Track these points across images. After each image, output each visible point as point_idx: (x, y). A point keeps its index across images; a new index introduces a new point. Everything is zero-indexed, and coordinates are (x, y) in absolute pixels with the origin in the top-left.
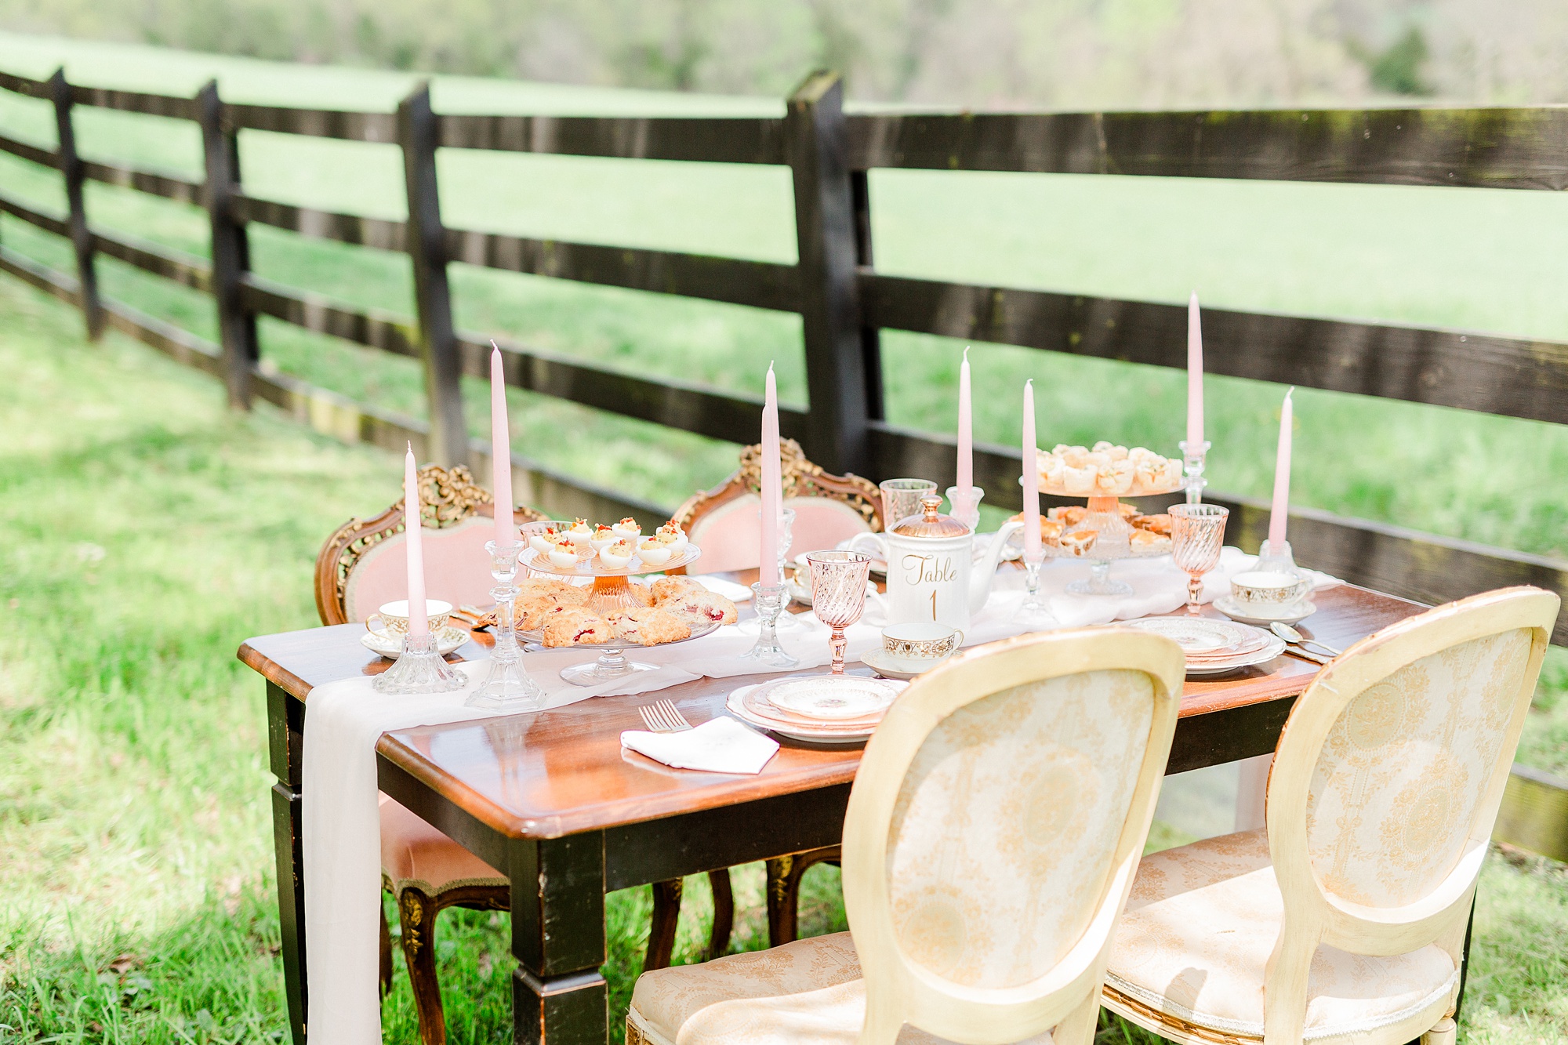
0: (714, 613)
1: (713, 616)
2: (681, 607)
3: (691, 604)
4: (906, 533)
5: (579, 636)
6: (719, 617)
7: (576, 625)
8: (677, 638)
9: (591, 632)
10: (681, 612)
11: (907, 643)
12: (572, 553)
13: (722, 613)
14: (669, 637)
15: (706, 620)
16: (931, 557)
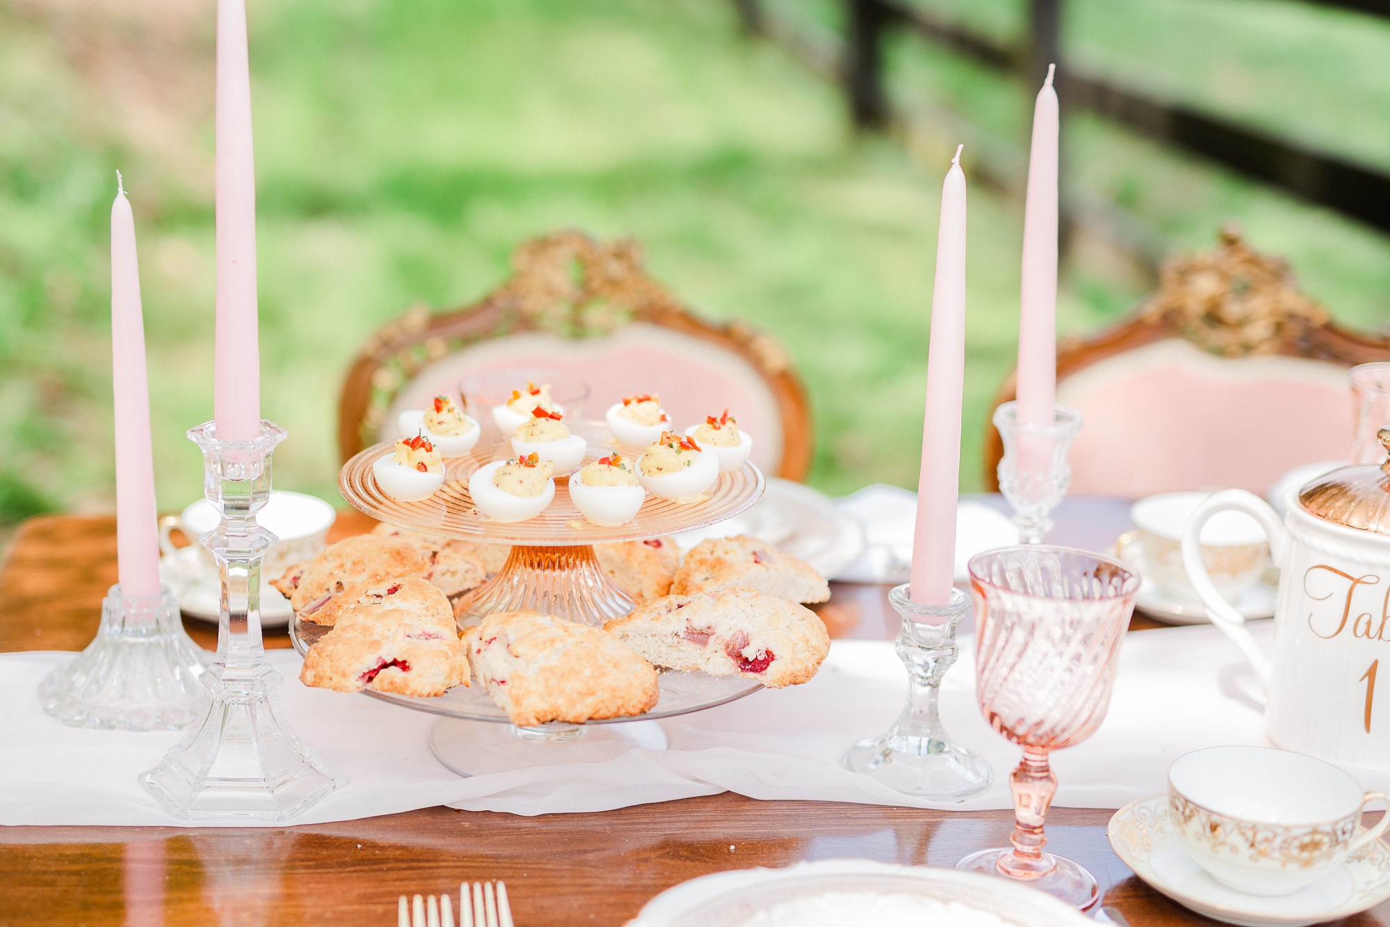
0: (750, 653)
1: (746, 661)
2: (670, 629)
3: (700, 623)
4: (1322, 512)
5: (376, 671)
6: (758, 666)
7: (376, 644)
8: (603, 712)
9: (404, 666)
10: (669, 640)
11: (1215, 818)
12: (423, 467)
13: (770, 657)
14: (583, 709)
15: (728, 666)
16: (1374, 580)
